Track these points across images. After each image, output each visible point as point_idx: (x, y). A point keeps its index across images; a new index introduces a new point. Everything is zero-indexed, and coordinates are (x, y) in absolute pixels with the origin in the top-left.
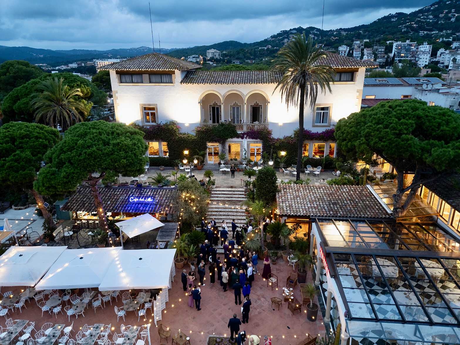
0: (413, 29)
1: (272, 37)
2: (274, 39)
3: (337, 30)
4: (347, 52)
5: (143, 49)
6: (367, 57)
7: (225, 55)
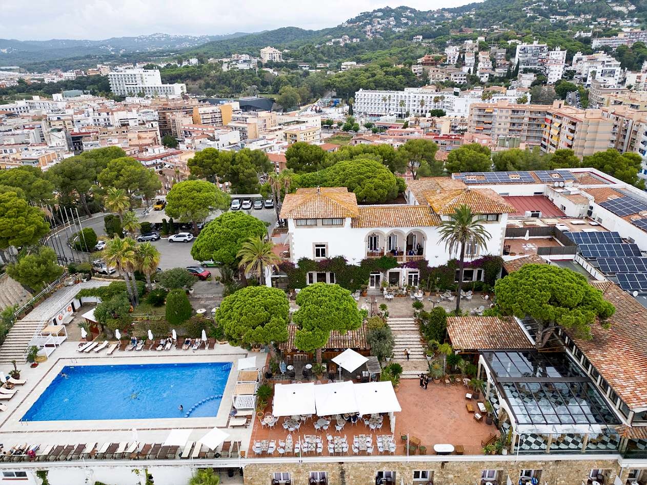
0: (541, 13)
1: (348, 22)
2: (352, 25)
3: (438, 12)
4: (457, 57)
5: (158, 38)
6: (482, 65)
7: (286, 56)
